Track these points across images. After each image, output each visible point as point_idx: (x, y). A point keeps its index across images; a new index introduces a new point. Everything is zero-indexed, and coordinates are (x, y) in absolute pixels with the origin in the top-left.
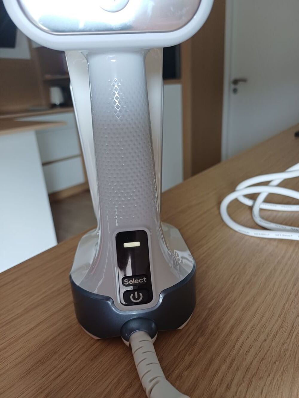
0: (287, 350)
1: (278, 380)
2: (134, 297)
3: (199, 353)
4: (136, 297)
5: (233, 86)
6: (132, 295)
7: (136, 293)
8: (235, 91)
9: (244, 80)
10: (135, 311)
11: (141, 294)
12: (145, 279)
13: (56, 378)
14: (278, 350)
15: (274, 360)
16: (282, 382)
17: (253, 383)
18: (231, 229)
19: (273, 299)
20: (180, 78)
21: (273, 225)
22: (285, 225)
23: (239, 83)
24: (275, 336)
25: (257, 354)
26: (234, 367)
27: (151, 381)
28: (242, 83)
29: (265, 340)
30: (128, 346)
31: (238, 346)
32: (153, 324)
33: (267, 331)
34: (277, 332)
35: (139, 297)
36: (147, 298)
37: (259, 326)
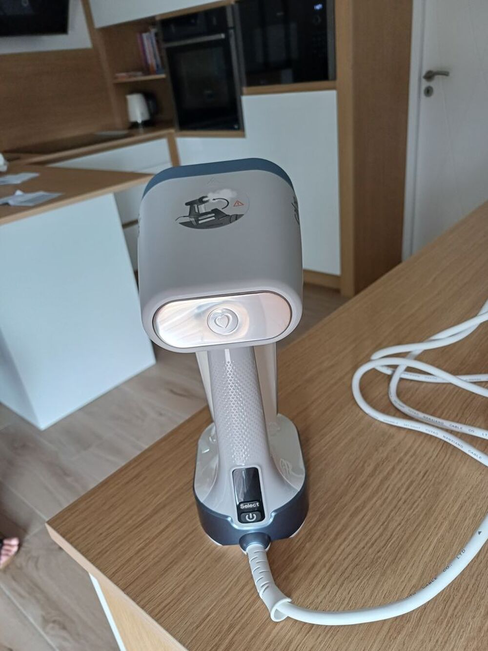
0: (380, 557)
1: (364, 583)
2: (249, 518)
3: (305, 558)
4: (251, 517)
5: (425, 84)
6: (247, 516)
7: (251, 514)
8: (429, 91)
9: (445, 74)
10: (251, 527)
11: (254, 515)
12: (258, 504)
13: (188, 577)
14: (372, 557)
15: (366, 565)
16: (368, 585)
17: (344, 585)
18: (361, 409)
19: (381, 506)
20: (335, 78)
21: (406, 409)
22: (418, 410)
23: (436, 77)
24: (373, 544)
25: (353, 560)
26: (332, 571)
27: (263, 586)
28: (440, 76)
29: (364, 548)
30: (246, 554)
31: (338, 553)
32: (266, 537)
33: (368, 538)
34: (376, 541)
35: (253, 517)
36: (260, 518)
37: (361, 534)
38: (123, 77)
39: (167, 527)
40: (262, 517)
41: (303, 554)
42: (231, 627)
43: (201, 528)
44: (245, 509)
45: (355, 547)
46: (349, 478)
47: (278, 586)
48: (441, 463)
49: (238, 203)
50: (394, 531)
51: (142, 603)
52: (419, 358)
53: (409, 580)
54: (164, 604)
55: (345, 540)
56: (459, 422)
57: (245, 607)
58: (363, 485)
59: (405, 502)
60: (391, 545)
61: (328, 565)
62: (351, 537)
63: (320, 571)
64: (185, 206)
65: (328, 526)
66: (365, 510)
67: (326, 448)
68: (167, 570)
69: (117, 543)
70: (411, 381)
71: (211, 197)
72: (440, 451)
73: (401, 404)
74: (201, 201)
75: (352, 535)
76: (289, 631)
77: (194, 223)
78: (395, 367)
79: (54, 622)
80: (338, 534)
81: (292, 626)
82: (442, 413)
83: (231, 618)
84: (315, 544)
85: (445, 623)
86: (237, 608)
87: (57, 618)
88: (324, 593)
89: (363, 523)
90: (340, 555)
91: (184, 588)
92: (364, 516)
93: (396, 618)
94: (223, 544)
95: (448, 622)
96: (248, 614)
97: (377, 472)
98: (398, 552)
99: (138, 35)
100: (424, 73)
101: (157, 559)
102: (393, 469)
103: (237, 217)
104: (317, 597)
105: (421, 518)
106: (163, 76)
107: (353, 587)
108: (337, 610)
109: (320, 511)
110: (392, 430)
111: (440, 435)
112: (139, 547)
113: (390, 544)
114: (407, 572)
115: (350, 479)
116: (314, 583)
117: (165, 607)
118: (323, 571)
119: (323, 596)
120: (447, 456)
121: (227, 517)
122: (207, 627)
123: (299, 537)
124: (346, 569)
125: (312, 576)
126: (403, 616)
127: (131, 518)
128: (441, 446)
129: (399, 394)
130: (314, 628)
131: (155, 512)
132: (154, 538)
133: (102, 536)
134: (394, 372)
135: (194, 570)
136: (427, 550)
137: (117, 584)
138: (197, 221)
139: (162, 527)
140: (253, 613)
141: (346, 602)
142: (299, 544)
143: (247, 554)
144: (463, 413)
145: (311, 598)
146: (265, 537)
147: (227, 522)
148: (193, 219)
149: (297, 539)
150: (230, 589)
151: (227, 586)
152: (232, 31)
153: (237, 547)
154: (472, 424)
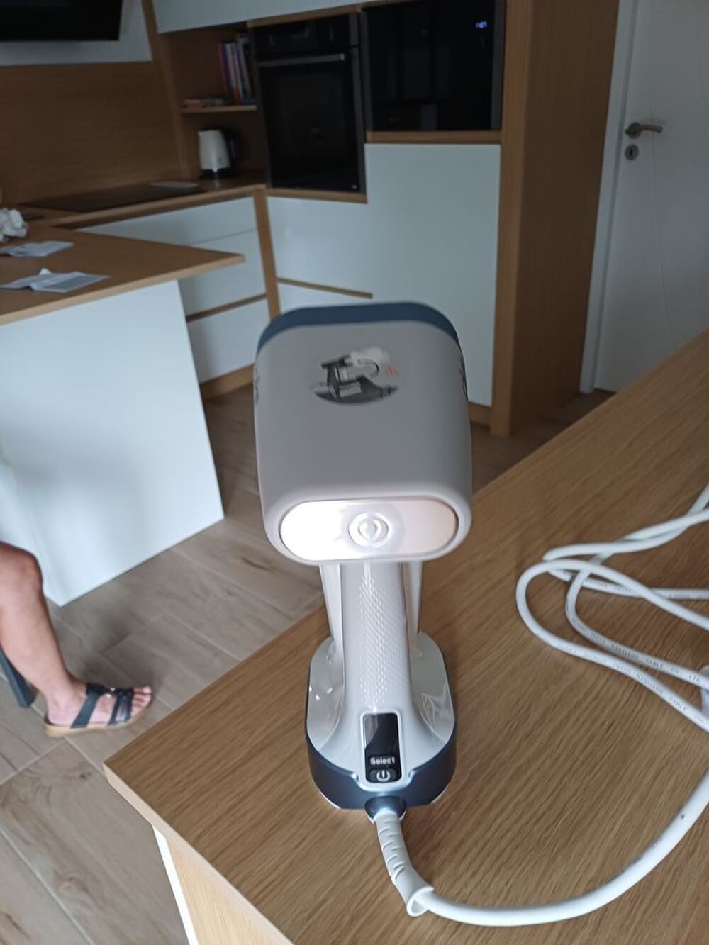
1: (528, 871)
2: (381, 776)
3: (450, 831)
4: (383, 775)
5: (627, 141)
6: (378, 775)
7: (383, 772)
8: (632, 153)
9: (658, 130)
10: (382, 788)
11: (388, 774)
12: (393, 759)
13: (296, 848)
14: (538, 837)
15: (531, 847)
16: (532, 874)
17: (501, 872)
19: (551, 767)
20: (499, 128)
21: (588, 633)
22: (603, 634)
23: (644, 133)
24: (538, 820)
25: (513, 839)
26: (485, 852)
27: (396, 868)
28: (650, 133)
29: (527, 823)
30: (373, 822)
31: (493, 828)
32: (401, 801)
33: (532, 811)
34: (543, 814)
35: (386, 776)
36: (395, 777)
37: (525, 803)
38: (195, 105)
39: (267, 777)
40: (397, 776)
41: (447, 828)
42: (354, 919)
43: (313, 781)
44: (376, 765)
45: (516, 822)
46: (509, 726)
47: (416, 867)
48: (633, 711)
49: (391, 370)
50: (567, 803)
51: (236, 880)
52: (608, 562)
53: (586, 872)
54: (264, 884)
55: (502, 811)
56: (657, 656)
57: (372, 893)
58: (527, 737)
59: (583, 762)
60: (563, 822)
61: (480, 844)
62: (511, 807)
63: (470, 851)
64: (321, 368)
65: (480, 791)
66: (529, 773)
67: (480, 679)
68: (269, 837)
69: (201, 795)
70: (595, 591)
71: (355, 358)
72: (631, 694)
73: (582, 624)
74: (342, 363)
75: (513, 803)
76: (429, 929)
77: (334, 394)
78: (575, 573)
79: (71, 879)
80: (493, 802)
81: (433, 924)
82: (637, 640)
83: (354, 906)
84: (463, 814)
85: (632, 930)
86: (361, 895)
87: (76, 875)
88: (474, 882)
89: (526, 790)
90: (496, 830)
91: (291, 863)
92: (529, 779)
93: (569, 921)
94: (342, 806)
95: (635, 931)
96: (376, 904)
97: (547, 720)
98: (573, 832)
99: (220, 46)
100: (626, 126)
101: (253, 822)
102: (568, 717)
103: (390, 390)
104: (466, 885)
105: (604, 786)
106: (253, 108)
107: (513, 875)
108: (493, 905)
109: (471, 769)
110: (568, 660)
111: (633, 673)
112: (230, 803)
113: (561, 821)
114: (583, 859)
115: (511, 727)
116: (462, 867)
117: (267, 887)
118: (475, 850)
119: (474, 885)
120: (641, 704)
121: (351, 773)
122: (322, 918)
123: (442, 804)
124: (503, 851)
125: (459, 856)
126: (577, 919)
127: (218, 762)
128: (633, 688)
129: (578, 610)
130: (461, 928)
131: (251, 756)
132: (250, 793)
133: (181, 784)
134: (573, 578)
135: (304, 840)
136: (610, 832)
137: (202, 853)
138: (337, 391)
139: (260, 778)
140: (382, 901)
141: (503, 896)
142: (442, 811)
143: (375, 822)
144: (664, 643)
145: (458, 886)
146: (399, 802)
147: (352, 779)
148: (332, 390)
149: (440, 806)
150: (352, 868)
151: (348, 864)
152: (355, 52)
153: (362, 813)
154: (675, 661)
